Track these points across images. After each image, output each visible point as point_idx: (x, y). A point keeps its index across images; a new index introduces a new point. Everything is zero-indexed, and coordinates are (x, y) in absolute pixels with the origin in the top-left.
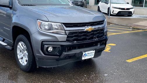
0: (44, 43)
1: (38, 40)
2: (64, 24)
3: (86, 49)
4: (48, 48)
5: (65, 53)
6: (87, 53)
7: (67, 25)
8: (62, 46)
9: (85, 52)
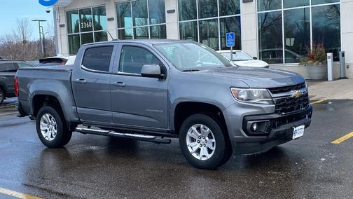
0: (247, 118)
1: (237, 116)
2: (269, 89)
3: (296, 123)
4: (253, 125)
5: (274, 131)
6: (297, 128)
7: (274, 90)
8: (271, 120)
9: (296, 127)
